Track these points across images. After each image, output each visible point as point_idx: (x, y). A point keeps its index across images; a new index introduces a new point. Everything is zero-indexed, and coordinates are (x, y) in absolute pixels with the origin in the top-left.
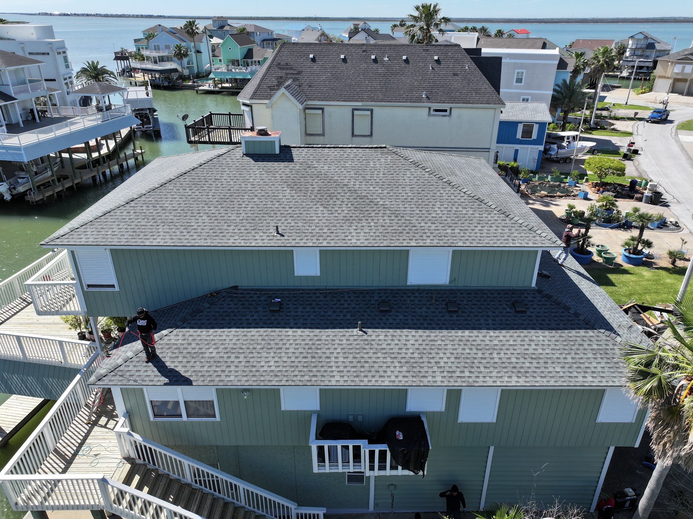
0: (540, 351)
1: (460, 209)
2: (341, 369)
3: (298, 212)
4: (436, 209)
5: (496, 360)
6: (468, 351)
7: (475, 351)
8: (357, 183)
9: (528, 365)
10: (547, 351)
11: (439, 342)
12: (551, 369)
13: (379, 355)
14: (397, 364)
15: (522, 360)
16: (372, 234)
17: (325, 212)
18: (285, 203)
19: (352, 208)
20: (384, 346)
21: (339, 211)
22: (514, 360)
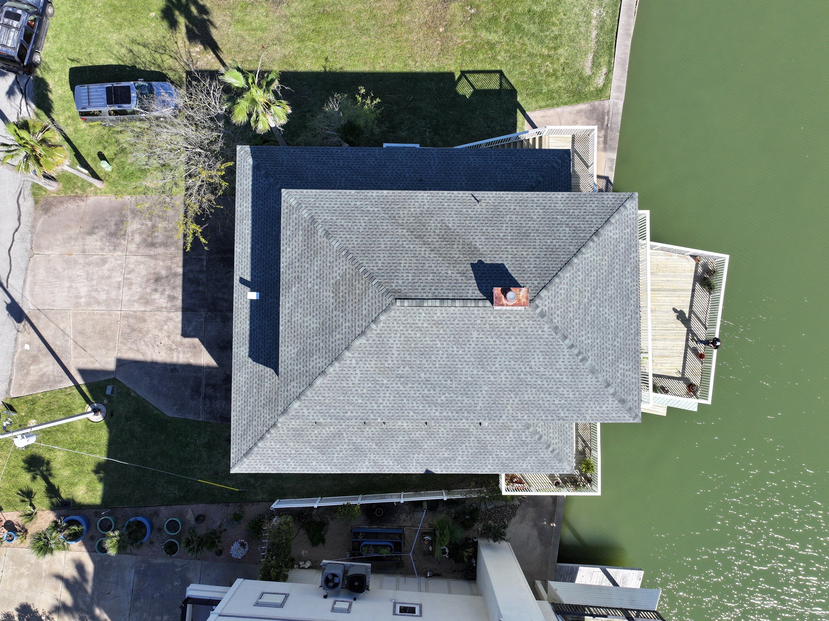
0: (314, 166)
1: (345, 224)
2: (432, 157)
3: (468, 222)
4: (363, 224)
5: (341, 161)
6: (357, 167)
7: (353, 167)
8: (422, 253)
9: (324, 158)
10: (309, 166)
11: (373, 172)
12: (312, 156)
13: (409, 164)
14: (400, 159)
15: (326, 161)
16: (413, 201)
17: (447, 222)
18: (478, 231)
19: (427, 225)
20: (406, 170)
21: (436, 222)
22: (331, 161)
